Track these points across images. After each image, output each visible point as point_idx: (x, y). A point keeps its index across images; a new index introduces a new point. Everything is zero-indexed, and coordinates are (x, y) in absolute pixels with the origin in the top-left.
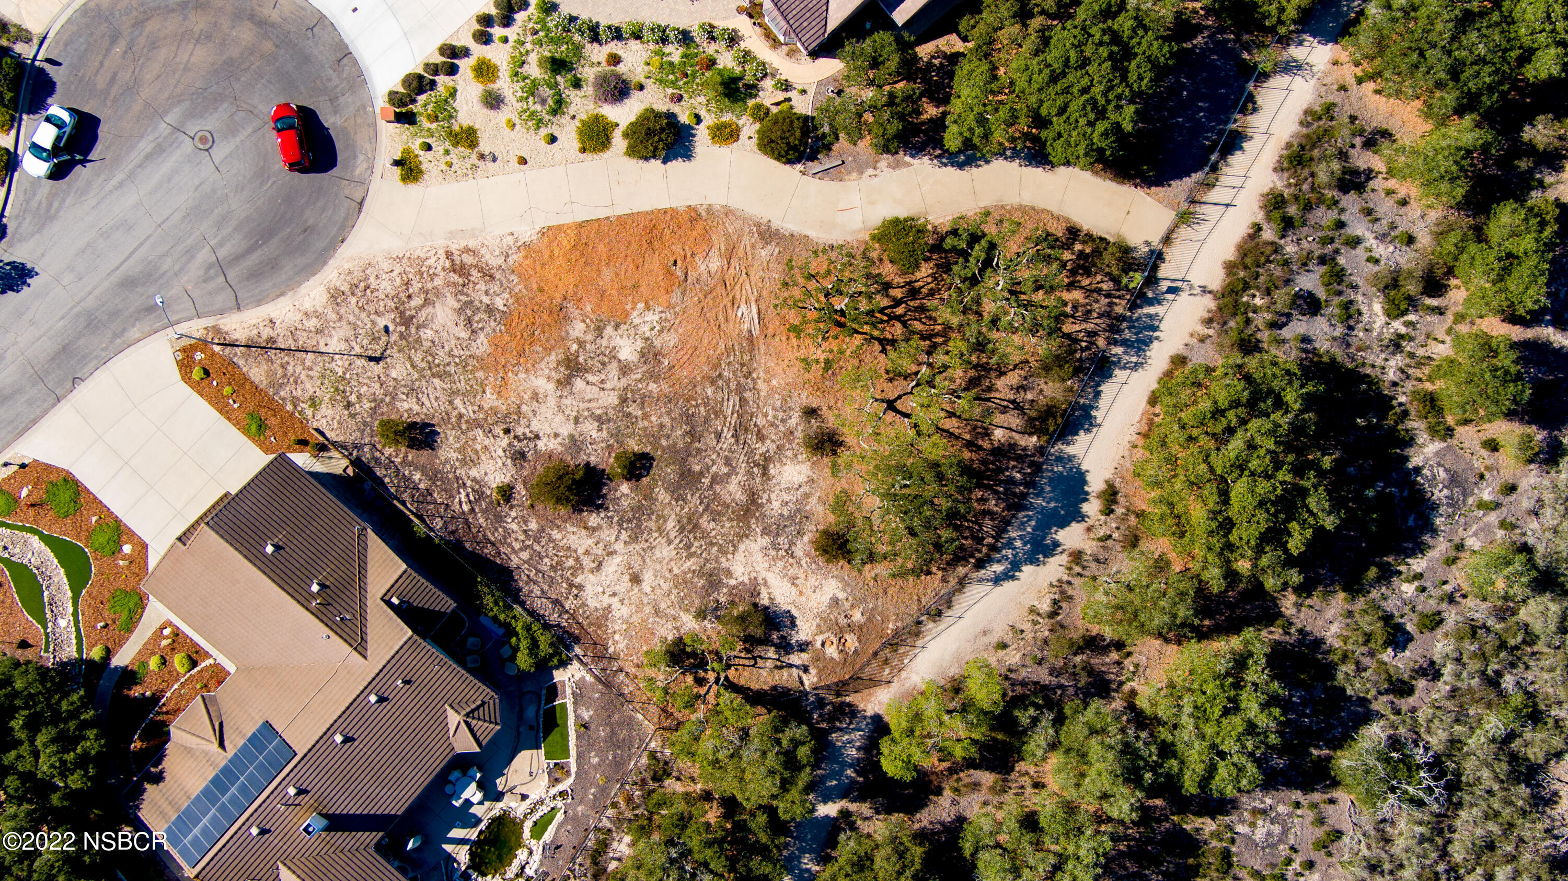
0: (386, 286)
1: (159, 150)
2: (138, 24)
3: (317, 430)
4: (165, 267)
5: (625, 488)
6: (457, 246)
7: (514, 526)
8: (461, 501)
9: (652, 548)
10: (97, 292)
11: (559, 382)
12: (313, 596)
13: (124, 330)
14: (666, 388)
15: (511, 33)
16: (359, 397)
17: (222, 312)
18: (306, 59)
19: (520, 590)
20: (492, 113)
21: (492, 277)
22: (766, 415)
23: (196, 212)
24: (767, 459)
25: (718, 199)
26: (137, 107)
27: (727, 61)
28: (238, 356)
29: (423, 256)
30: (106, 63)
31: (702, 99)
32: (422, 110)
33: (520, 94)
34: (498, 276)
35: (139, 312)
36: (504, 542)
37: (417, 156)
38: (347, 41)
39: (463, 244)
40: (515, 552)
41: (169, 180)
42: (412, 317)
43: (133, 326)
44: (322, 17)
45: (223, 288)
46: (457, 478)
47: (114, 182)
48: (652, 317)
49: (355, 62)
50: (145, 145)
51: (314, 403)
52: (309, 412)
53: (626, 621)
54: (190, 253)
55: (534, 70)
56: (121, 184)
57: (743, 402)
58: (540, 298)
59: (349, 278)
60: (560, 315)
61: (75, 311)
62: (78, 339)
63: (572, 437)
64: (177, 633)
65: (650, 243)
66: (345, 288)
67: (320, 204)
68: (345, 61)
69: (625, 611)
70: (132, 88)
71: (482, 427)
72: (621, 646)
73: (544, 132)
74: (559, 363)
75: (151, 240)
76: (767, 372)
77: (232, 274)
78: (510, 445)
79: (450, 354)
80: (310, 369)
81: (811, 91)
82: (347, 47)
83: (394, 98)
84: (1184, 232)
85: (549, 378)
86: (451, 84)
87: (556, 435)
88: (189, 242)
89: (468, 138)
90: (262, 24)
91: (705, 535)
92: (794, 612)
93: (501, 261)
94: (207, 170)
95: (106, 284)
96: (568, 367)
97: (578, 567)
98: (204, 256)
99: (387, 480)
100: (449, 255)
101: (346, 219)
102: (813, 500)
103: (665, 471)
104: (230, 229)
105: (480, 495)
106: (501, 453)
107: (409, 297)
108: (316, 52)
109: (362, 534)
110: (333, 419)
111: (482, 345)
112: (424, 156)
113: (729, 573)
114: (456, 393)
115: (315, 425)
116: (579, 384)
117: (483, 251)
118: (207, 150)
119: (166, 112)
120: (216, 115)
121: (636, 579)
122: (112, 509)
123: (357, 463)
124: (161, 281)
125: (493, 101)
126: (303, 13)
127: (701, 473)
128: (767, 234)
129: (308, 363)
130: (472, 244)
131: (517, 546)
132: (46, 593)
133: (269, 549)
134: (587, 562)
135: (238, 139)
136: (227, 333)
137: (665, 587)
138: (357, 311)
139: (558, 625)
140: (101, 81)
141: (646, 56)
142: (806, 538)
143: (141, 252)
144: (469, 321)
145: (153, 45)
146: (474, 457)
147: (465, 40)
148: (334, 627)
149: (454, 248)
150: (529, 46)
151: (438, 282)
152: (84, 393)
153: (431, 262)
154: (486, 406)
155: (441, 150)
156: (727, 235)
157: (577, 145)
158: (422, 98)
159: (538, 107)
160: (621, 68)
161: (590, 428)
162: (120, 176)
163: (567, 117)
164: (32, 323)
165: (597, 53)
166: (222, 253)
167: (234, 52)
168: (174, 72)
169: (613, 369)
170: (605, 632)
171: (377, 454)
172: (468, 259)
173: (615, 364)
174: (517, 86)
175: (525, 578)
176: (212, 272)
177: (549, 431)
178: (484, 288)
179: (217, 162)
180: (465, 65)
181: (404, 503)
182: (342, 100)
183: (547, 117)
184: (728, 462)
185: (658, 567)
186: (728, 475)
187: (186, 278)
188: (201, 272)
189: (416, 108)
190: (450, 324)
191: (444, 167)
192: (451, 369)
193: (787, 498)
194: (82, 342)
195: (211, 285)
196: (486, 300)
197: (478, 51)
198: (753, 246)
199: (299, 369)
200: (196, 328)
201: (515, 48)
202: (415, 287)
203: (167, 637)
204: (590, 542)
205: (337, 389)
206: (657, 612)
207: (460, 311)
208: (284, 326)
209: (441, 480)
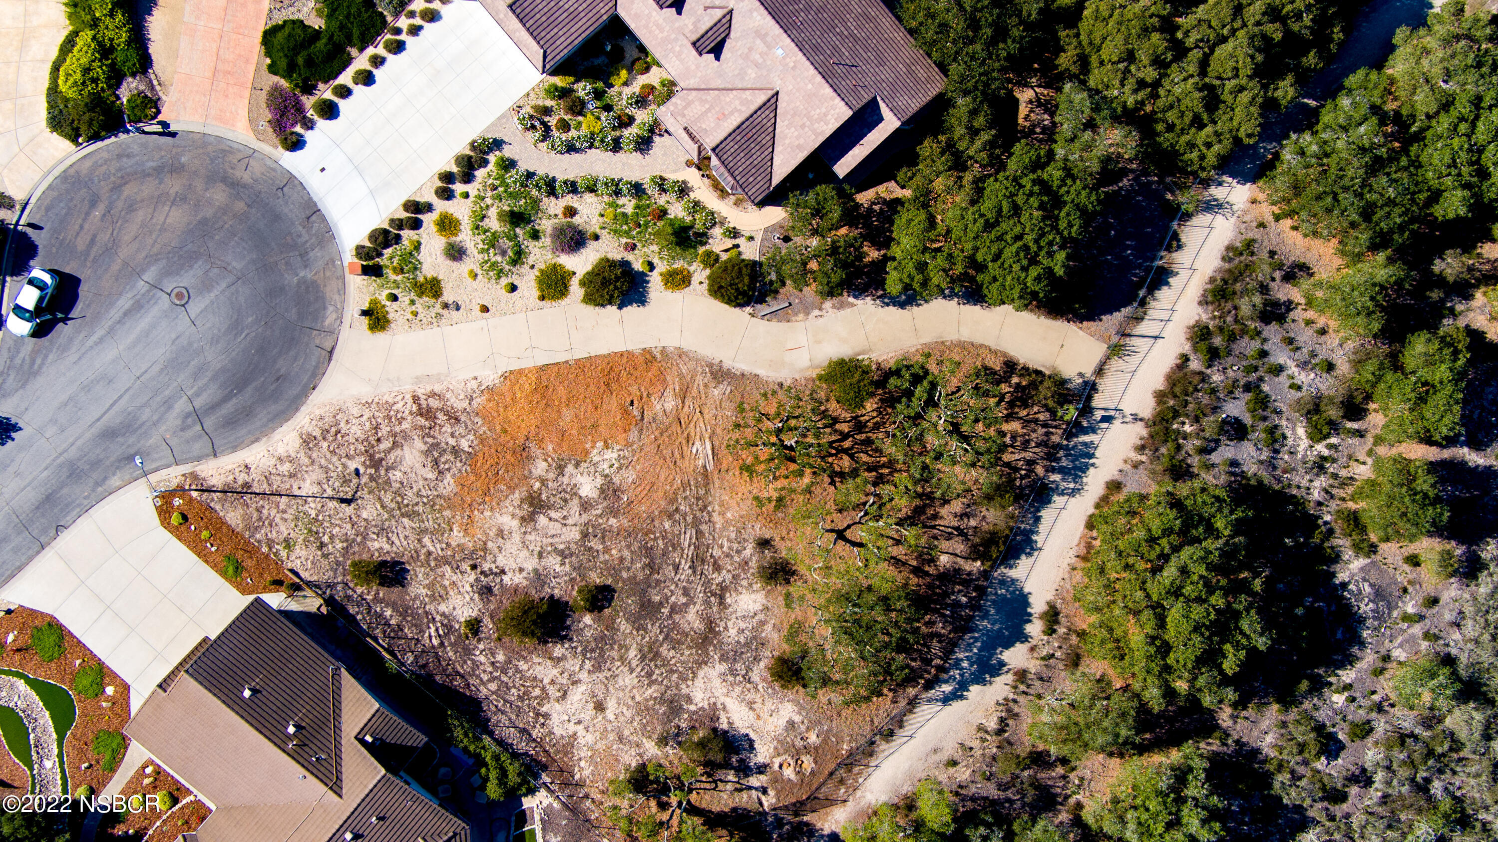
0: (356, 431)
1: (138, 307)
2: (117, 188)
3: (292, 571)
4: (144, 418)
5: (588, 619)
6: (423, 391)
7: (482, 659)
8: (431, 636)
9: (615, 677)
10: (79, 443)
11: (523, 519)
12: (289, 737)
13: (105, 479)
14: (625, 523)
15: (472, 188)
16: (332, 537)
17: (199, 459)
18: (277, 217)
19: (489, 720)
20: (455, 265)
21: (457, 420)
22: (722, 547)
23: (174, 364)
24: (724, 588)
25: (671, 341)
26: (116, 267)
27: (677, 211)
28: (215, 501)
29: (391, 401)
30: (86, 226)
31: (655, 248)
32: (388, 263)
33: (481, 246)
34: (463, 418)
35: (120, 461)
36: (473, 675)
37: (384, 306)
38: (315, 199)
39: (429, 389)
40: (483, 683)
41: (147, 335)
42: (382, 460)
43: (114, 474)
44: (292, 177)
45: (200, 437)
46: (427, 613)
47: (94, 338)
48: (611, 455)
49: (324, 219)
50: (124, 303)
51: (288, 544)
52: (284, 554)
53: (591, 748)
54: (168, 404)
55: (493, 223)
56: (101, 340)
57: (699, 533)
58: (504, 439)
59: (320, 424)
60: (523, 454)
61: (59, 461)
62: (62, 488)
63: (536, 571)
64: (158, 771)
65: (608, 385)
66: (317, 433)
67: (292, 353)
68: (314, 218)
69: (590, 738)
70: (111, 249)
71: (449, 564)
72: (587, 772)
73: (504, 281)
74: (522, 500)
75: (131, 392)
76: (721, 504)
77: (209, 423)
78: (477, 580)
79: (418, 494)
80: (284, 512)
81: (759, 238)
82: (316, 205)
83: (361, 251)
84: (1116, 364)
85: (513, 516)
86: (415, 238)
87: (521, 570)
88: (167, 393)
89: (433, 288)
90: (234, 185)
91: (665, 663)
92: (753, 736)
93: (465, 404)
94: (183, 322)
95: (88, 435)
96: (531, 505)
97: (545, 697)
98: (181, 405)
99: (359, 617)
100: (416, 399)
101: (317, 367)
102: (768, 628)
103: (627, 602)
104: (206, 380)
105: (449, 629)
106: (469, 589)
107: (379, 440)
108: (286, 210)
109: (336, 674)
110: (307, 559)
111: (449, 485)
112: (391, 306)
113: (689, 699)
114: (424, 531)
115: (290, 566)
116: (542, 520)
117: (448, 395)
118: (183, 305)
119: (144, 271)
120: (191, 272)
121: (600, 707)
122: (95, 652)
123: (330, 601)
124: (140, 431)
125: (456, 253)
126: (273, 173)
127: (661, 604)
128: (719, 374)
129: (282, 507)
130: (437, 388)
131: (485, 677)
132: (32, 736)
133: (247, 693)
134: (553, 691)
135: (212, 295)
136: (204, 479)
137: (628, 714)
138: (328, 455)
139: (526, 754)
140: (81, 244)
141: (600, 208)
142: (762, 664)
143: (122, 402)
144: (436, 462)
145: (131, 208)
146: (443, 592)
147: (428, 196)
148: (310, 767)
149: (420, 392)
150: (489, 201)
151: (406, 425)
152: (68, 540)
153: (399, 406)
154: (454, 544)
155: (407, 300)
156: (681, 376)
157: (537, 294)
158: (388, 252)
159: (499, 258)
160: (577, 220)
161: (553, 563)
162: (100, 333)
163: (527, 267)
164: (17, 474)
165: (554, 206)
166: (199, 403)
167: (209, 212)
168: (151, 233)
169: (574, 505)
170: (571, 759)
171: (350, 592)
172: (434, 403)
173: (576, 501)
174: (479, 239)
175: (494, 709)
176: (189, 420)
177: (514, 566)
178: (449, 430)
179: (193, 316)
180: (428, 219)
181: (376, 639)
182: (311, 254)
183: (507, 267)
184: (686, 592)
185: (621, 694)
186: (686, 605)
187: (164, 428)
188: (179, 422)
189: (383, 261)
190: (418, 466)
191: (410, 316)
192: (420, 508)
193: (743, 625)
194: (65, 491)
195: (189, 434)
196: (452, 442)
197: (441, 206)
198: (706, 386)
199: (273, 512)
200: (172, 476)
201: (475, 203)
202: (384, 430)
203: (149, 776)
204: (555, 672)
205: (310, 531)
206: (621, 739)
207: (427, 453)
208: (259, 471)
209: (412, 615)
